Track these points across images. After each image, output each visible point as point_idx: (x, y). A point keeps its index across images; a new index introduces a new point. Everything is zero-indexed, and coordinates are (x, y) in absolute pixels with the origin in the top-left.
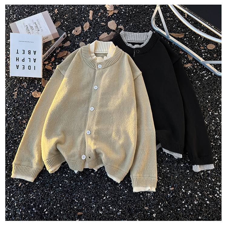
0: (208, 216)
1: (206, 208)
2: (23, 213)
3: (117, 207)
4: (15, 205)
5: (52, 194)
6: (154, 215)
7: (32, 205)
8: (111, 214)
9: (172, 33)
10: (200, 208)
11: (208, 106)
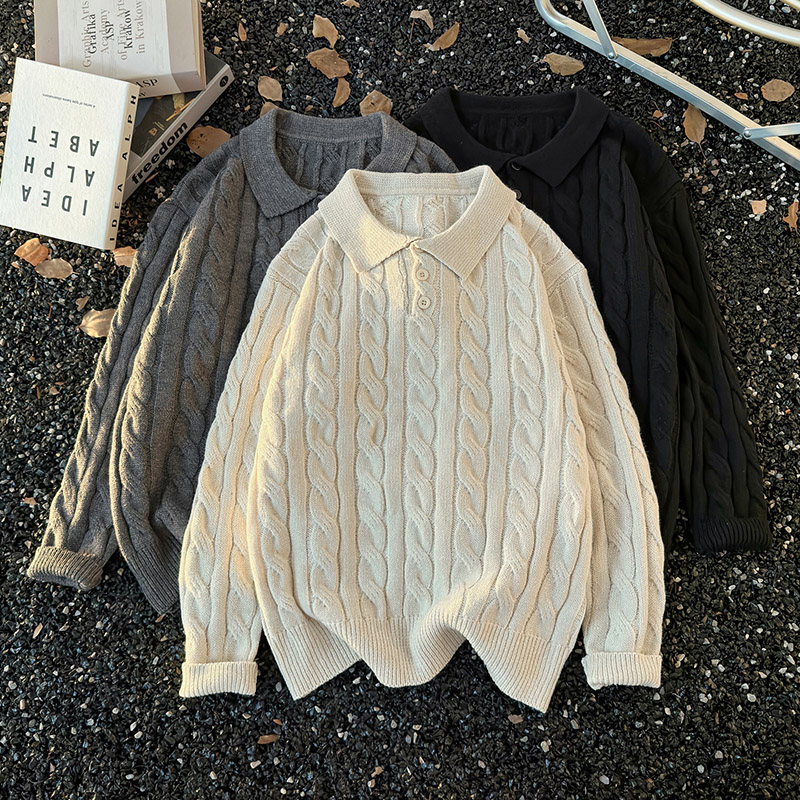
0: (752, 749)
1: (744, 720)
2: (52, 737)
3: (403, 716)
4: (22, 706)
5: (158, 665)
6: (545, 746)
7: (83, 706)
8: (381, 741)
9: (622, 37)
10: (720, 717)
11: (761, 326)
